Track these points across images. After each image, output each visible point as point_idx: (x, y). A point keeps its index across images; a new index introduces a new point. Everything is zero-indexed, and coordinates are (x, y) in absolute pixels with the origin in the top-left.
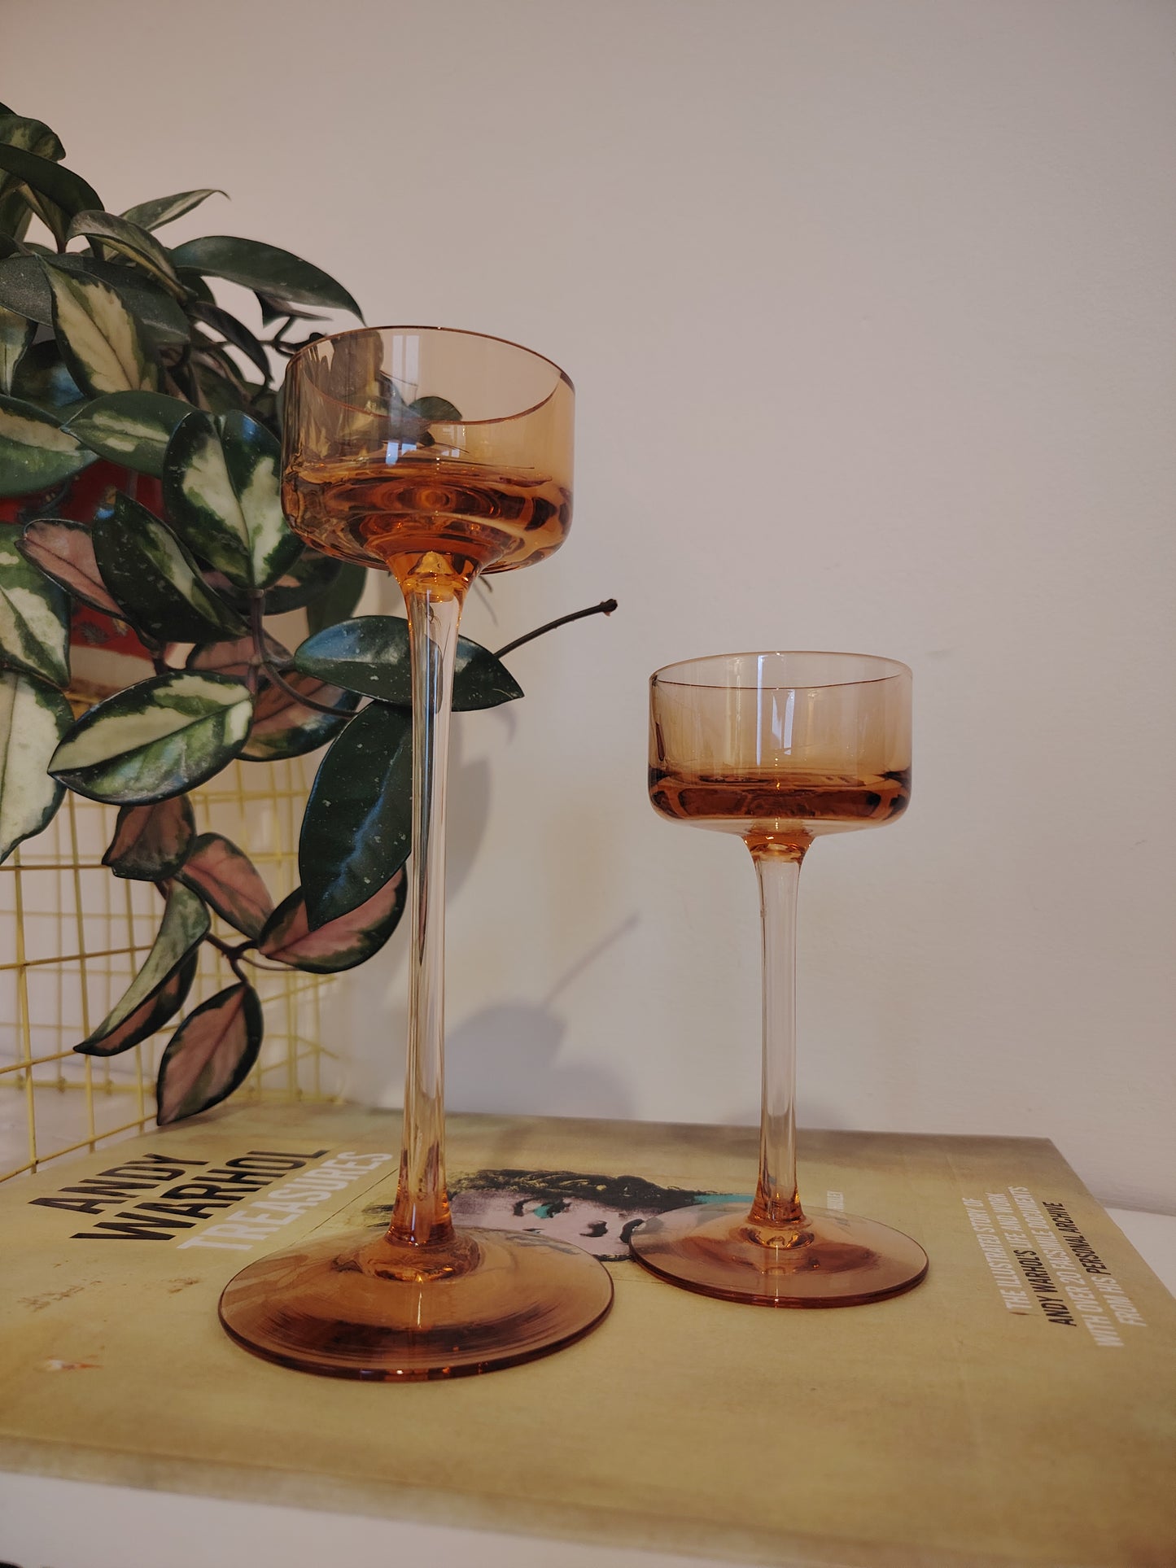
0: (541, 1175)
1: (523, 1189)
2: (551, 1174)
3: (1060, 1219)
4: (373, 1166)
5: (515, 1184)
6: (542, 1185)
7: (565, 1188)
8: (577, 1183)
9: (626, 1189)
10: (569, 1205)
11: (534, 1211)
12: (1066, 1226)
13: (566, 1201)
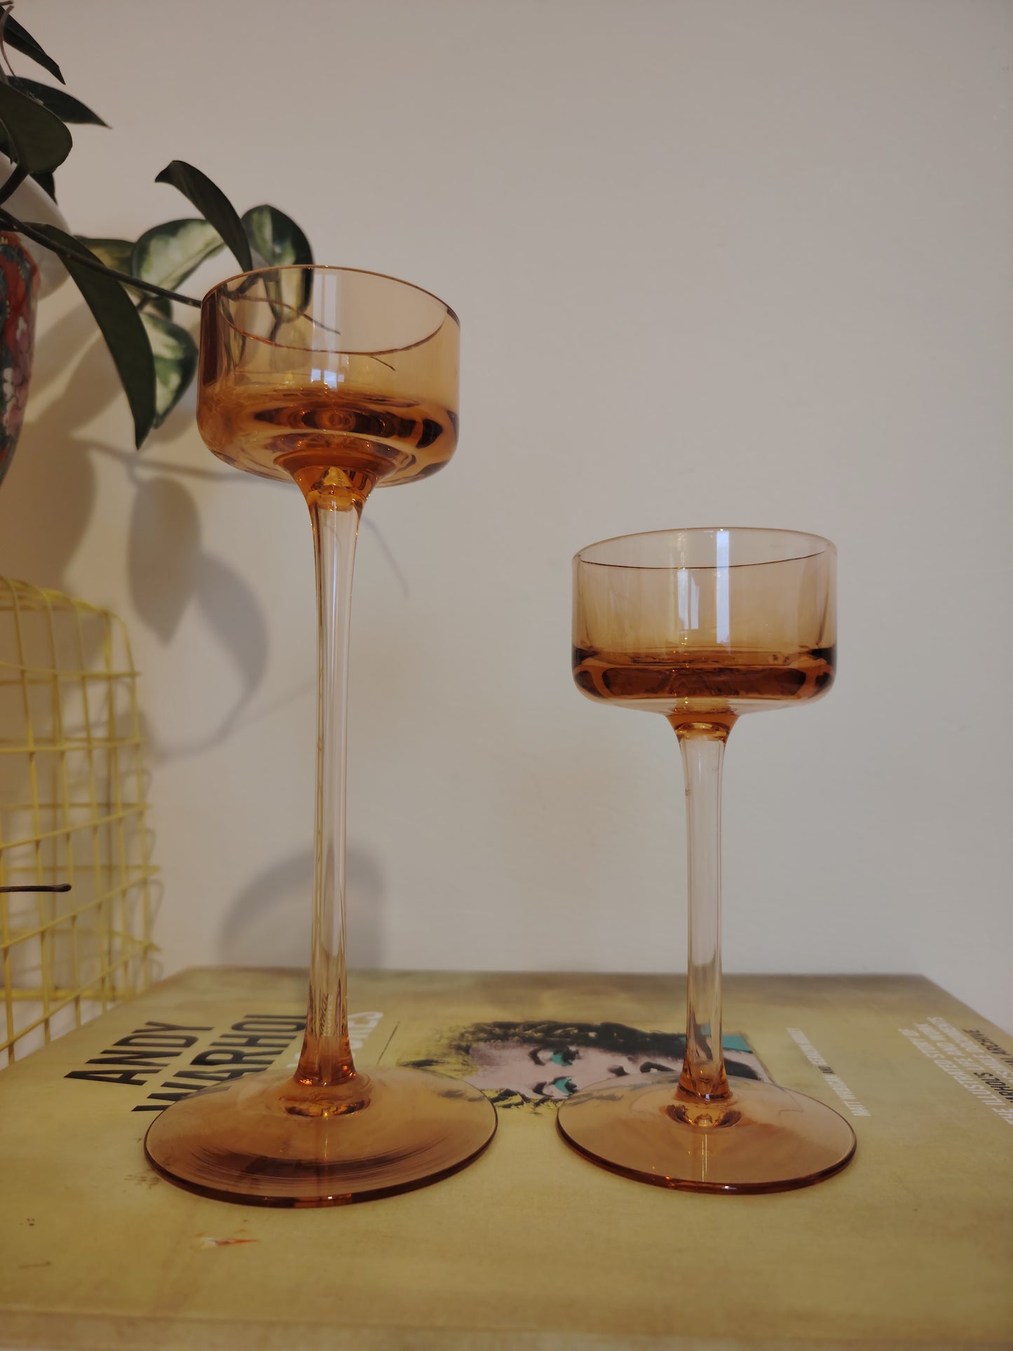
0: (531, 1026)
1: (525, 1040)
2: (540, 1024)
3: (987, 1044)
4: (373, 1024)
5: (514, 1035)
6: (539, 1034)
7: (560, 1036)
8: (569, 1031)
9: (615, 1034)
10: (577, 1052)
11: (551, 1060)
12: (995, 1049)
13: (573, 1049)
